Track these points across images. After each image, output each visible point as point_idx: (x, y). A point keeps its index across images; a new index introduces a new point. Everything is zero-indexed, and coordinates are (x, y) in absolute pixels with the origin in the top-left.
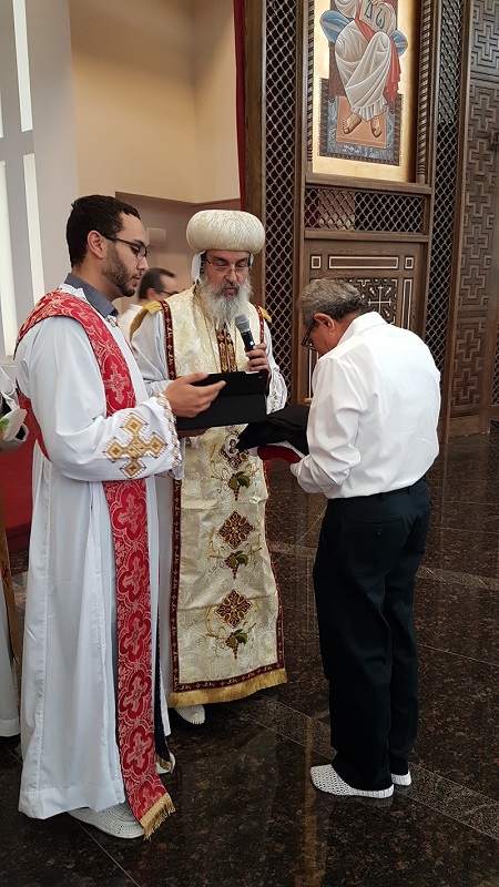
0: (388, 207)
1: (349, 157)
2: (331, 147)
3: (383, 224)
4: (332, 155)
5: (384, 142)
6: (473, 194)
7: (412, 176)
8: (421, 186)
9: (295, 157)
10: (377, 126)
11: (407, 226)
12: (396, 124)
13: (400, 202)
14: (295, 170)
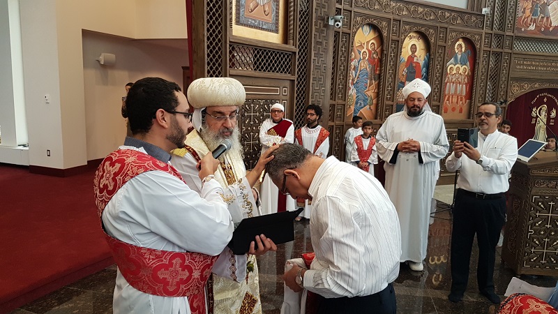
0: (274, 58)
1: (252, 27)
2: (242, 20)
3: (271, 69)
4: (242, 25)
5: (271, 18)
6: (317, 52)
7: (285, 40)
8: (290, 47)
9: (223, 25)
10: (267, 9)
11: (284, 70)
12: (277, 9)
13: (280, 56)
14: (223, 32)
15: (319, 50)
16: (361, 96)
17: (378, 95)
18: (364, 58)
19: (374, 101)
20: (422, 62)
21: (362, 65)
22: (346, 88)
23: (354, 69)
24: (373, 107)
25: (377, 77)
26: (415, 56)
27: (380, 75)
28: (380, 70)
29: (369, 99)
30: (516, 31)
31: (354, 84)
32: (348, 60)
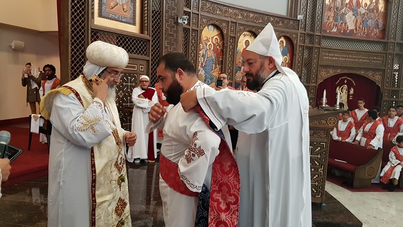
1: (113, 20)
2: (104, 14)
4: (104, 17)
5: (129, 15)
6: (168, 41)
7: (142, 31)
8: (145, 36)
9: (86, 16)
10: (125, 7)
11: (140, 52)
12: (134, 8)
13: (136, 42)
14: (86, 22)
15: (171, 41)
16: (208, 76)
18: (210, 49)
21: (209, 54)
23: (203, 56)
25: (220, 62)
27: (222, 61)
28: (222, 58)
29: (215, 78)
30: (322, 32)
31: (203, 67)
32: (197, 49)
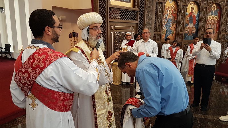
0: (128, 14)
3: (127, 18)
7: (134, 6)
8: (136, 9)
9: (106, 0)
11: (133, 19)
13: (131, 13)
15: (149, 10)
16: (168, 30)
17: (176, 29)
18: (170, 13)
19: (175, 32)
20: (196, 15)
21: (169, 16)
22: (161, 26)
23: (165, 18)
24: (174, 35)
25: (175, 21)
26: (193, 12)
27: (177, 21)
28: (177, 19)
29: (172, 31)
31: (165, 25)
32: (162, 14)
